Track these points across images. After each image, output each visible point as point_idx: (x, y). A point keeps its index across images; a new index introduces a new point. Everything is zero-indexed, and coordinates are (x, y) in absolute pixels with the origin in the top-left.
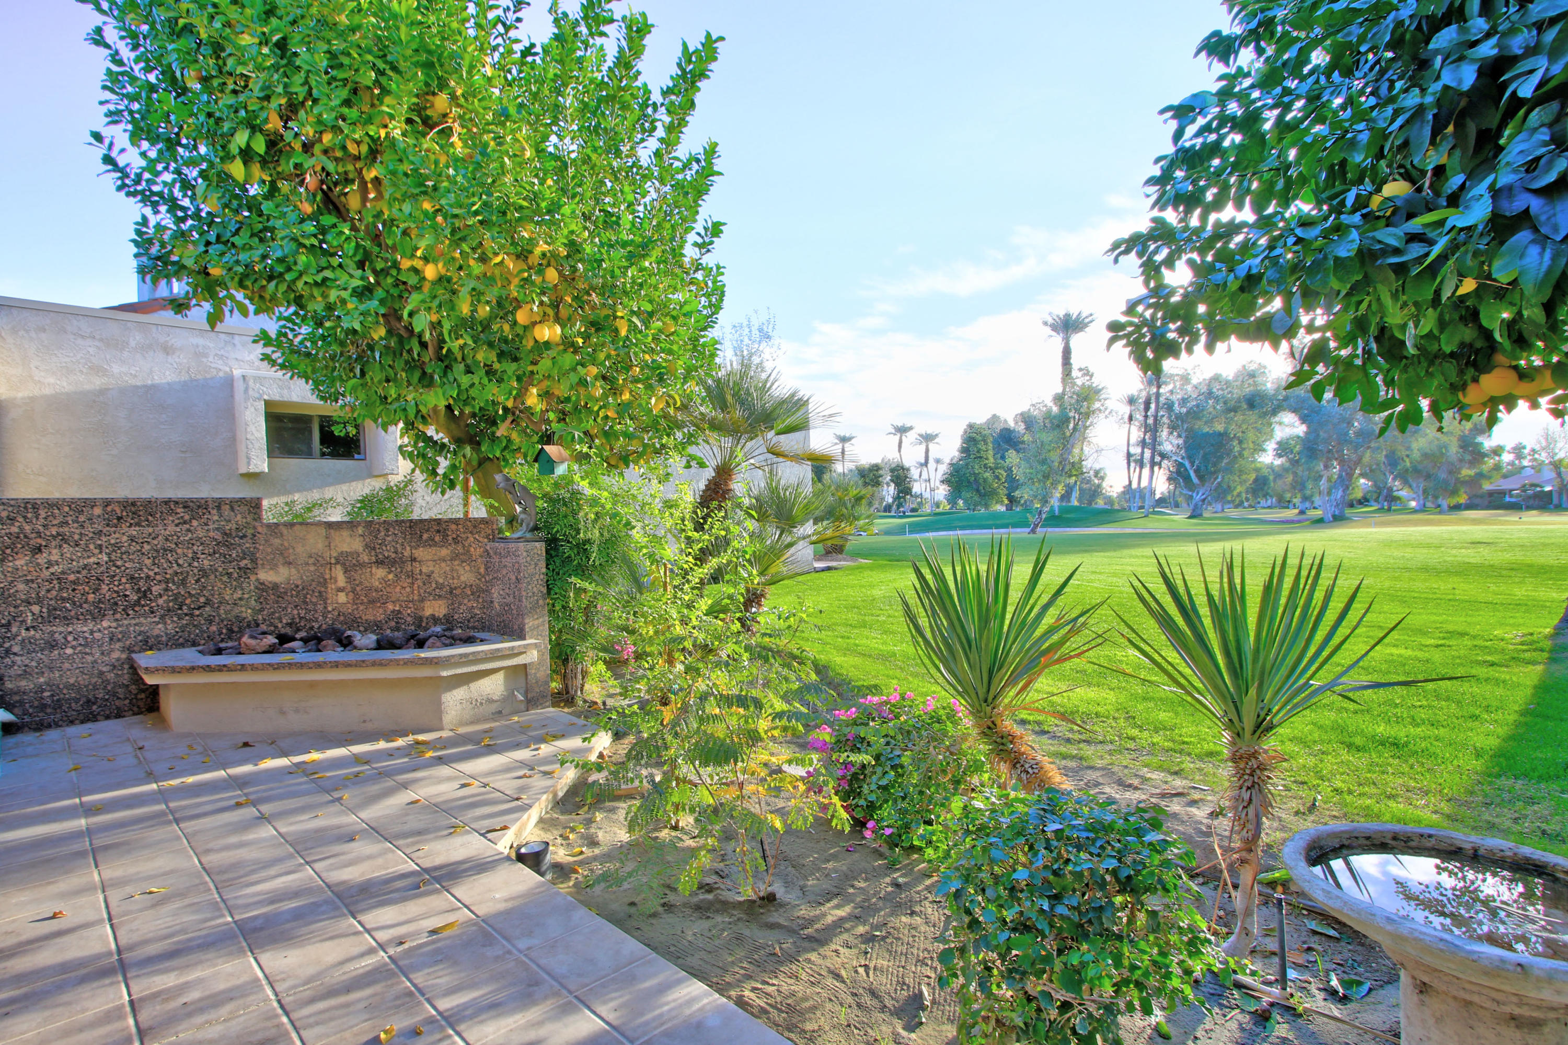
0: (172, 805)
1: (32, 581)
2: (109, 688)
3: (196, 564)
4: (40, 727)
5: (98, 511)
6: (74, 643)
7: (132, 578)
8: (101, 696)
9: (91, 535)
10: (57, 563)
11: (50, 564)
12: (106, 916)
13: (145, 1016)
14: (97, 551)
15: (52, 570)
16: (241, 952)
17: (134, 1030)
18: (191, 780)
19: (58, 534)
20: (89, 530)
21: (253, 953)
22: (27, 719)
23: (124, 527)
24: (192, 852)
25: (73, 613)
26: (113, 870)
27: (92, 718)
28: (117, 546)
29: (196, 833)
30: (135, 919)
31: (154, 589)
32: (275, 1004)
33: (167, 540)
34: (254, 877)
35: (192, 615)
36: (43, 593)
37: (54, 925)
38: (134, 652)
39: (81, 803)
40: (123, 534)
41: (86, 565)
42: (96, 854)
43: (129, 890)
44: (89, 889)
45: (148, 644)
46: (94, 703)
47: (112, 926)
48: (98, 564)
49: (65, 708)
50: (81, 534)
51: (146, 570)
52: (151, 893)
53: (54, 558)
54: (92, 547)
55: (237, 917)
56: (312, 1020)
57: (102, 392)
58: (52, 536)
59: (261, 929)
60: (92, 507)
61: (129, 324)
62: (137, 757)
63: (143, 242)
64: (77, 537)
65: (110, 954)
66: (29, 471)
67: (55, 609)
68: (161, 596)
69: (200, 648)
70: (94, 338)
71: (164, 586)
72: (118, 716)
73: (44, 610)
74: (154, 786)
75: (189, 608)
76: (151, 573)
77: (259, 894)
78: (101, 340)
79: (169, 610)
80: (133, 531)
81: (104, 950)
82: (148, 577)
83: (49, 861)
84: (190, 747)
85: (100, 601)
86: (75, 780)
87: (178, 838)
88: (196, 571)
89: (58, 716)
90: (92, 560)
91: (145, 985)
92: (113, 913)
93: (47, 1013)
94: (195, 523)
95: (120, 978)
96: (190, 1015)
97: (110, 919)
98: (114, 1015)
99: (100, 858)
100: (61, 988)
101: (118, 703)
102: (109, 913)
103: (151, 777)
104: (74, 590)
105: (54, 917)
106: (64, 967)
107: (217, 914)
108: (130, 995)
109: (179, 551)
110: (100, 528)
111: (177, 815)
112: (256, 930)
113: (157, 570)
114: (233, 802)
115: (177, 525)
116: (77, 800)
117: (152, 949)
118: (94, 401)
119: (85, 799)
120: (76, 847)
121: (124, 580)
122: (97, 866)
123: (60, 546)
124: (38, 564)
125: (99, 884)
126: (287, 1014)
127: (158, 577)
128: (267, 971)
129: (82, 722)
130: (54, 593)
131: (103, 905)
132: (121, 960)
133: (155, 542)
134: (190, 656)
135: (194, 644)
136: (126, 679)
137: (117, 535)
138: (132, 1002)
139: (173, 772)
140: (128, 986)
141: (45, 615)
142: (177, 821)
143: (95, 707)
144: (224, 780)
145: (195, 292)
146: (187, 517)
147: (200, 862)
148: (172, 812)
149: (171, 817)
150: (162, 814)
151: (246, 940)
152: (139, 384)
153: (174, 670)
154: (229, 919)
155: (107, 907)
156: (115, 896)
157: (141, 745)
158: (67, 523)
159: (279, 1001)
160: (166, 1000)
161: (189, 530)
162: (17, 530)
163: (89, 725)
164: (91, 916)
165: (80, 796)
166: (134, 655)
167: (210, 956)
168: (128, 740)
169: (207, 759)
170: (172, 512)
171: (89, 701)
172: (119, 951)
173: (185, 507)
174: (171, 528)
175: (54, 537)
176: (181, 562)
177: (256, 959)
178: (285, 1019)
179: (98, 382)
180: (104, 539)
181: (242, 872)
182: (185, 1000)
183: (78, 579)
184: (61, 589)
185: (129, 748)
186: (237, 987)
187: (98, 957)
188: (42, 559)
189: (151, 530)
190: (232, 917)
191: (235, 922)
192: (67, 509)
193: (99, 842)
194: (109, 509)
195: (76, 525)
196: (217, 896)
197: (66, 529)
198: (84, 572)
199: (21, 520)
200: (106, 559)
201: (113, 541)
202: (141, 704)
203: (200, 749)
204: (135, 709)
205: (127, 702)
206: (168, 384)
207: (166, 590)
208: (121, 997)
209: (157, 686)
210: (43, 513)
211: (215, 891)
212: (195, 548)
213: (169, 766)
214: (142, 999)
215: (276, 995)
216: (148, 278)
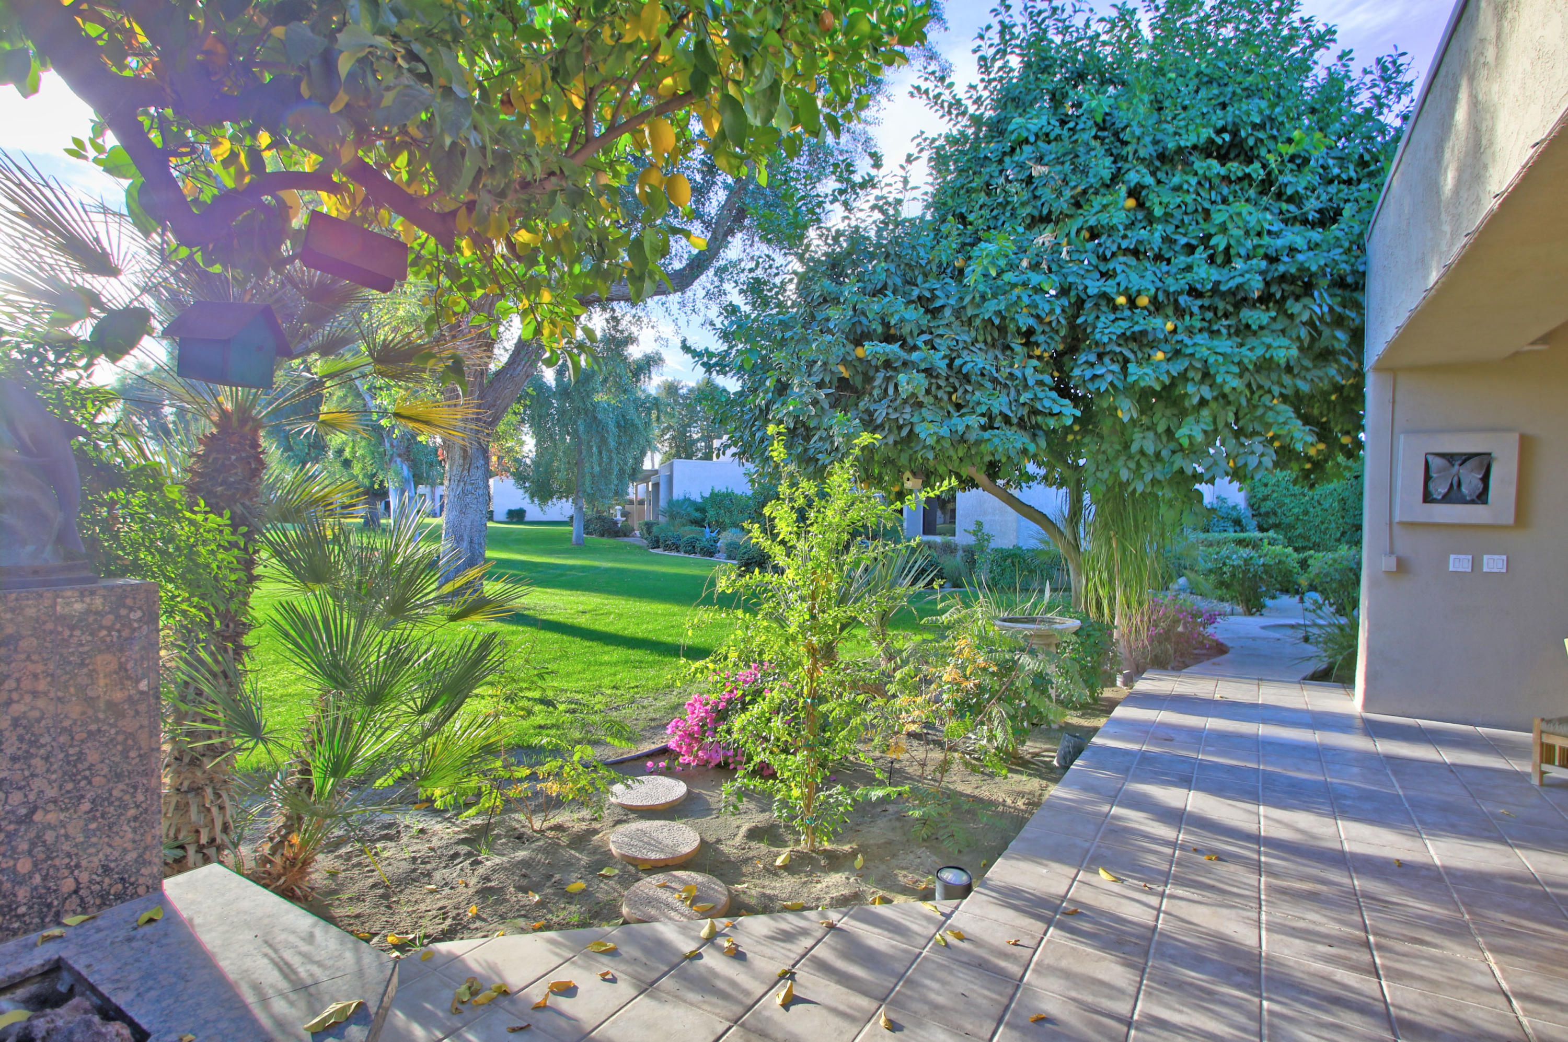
13: (1366, 959)
17: (1375, 953)
21: (1261, 954)
32: (1264, 909)
56: (1247, 888)
126: (1259, 899)
128: (1257, 933)
140: (1383, 995)
151: (1260, 969)
159: (1260, 909)
177: (1260, 947)
178: (1263, 897)
182: (1330, 950)
186: (1283, 934)
190: (1261, 1004)
191: (1261, 996)
215: (1259, 913)
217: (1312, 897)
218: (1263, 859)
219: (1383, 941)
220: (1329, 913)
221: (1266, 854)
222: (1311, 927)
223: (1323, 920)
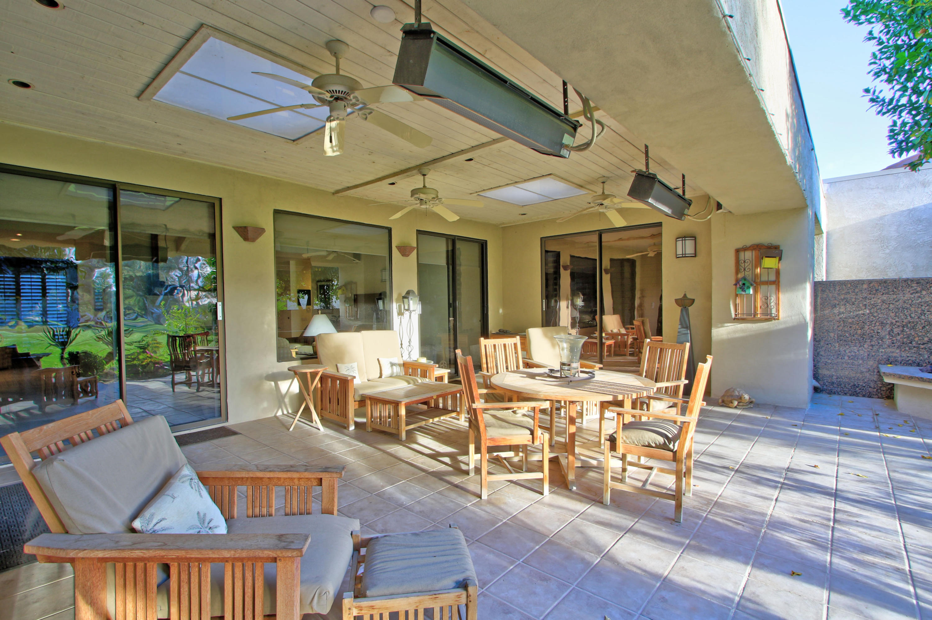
0: (884, 445)
1: (831, 321)
2: (866, 380)
3: (923, 317)
4: (831, 393)
5: (865, 286)
6: (849, 354)
7: (882, 323)
8: (861, 384)
9: (861, 299)
10: (843, 313)
11: (840, 313)
12: (835, 476)
13: (838, 516)
14: (864, 307)
15: (840, 316)
16: (894, 517)
17: (832, 518)
18: (900, 437)
19: (844, 298)
20: (860, 296)
21: (899, 521)
22: (825, 387)
23: (879, 296)
24: (886, 468)
25: (849, 339)
26: (843, 460)
27: (856, 394)
28: (874, 305)
29: (891, 461)
30: (847, 482)
31: (895, 330)
32: (902, 545)
33: (904, 302)
34: (916, 492)
35: (918, 348)
36: (835, 327)
37: (814, 470)
38: (880, 363)
39: (840, 430)
40: (878, 299)
41: (857, 315)
42: (840, 452)
43: (849, 470)
44: (833, 463)
45: (889, 361)
46: (857, 387)
47: (837, 480)
48: (863, 314)
49: (843, 386)
50: (856, 298)
51: (891, 319)
52: (858, 476)
53: (842, 310)
54: (861, 305)
55: (898, 503)
56: (920, 561)
57: (881, 218)
58: (841, 299)
59: (910, 514)
60: (862, 284)
61: (900, 175)
62: (873, 418)
63: (892, 135)
64: (853, 300)
65: (832, 489)
66: (841, 266)
67: (841, 336)
68: (899, 334)
69: (921, 368)
70: (878, 188)
71: (901, 329)
72: (870, 397)
73: (836, 336)
74: (878, 434)
75: (917, 343)
76: (894, 321)
77: (915, 500)
78: (882, 188)
79: (903, 343)
80: (885, 297)
81: (830, 486)
82: (892, 323)
83: (820, 447)
84: (905, 421)
85: (863, 334)
86: (840, 419)
87: (882, 460)
88: (923, 321)
89: (839, 389)
90: (860, 312)
91: (841, 506)
92: (839, 475)
93: (803, 496)
94: (924, 293)
95: (833, 499)
96: (858, 526)
97: (837, 477)
98: (827, 509)
99: (840, 454)
100: (810, 490)
101: (870, 389)
102: (837, 475)
103: (877, 429)
104: (850, 327)
105: (815, 466)
106: (813, 485)
107: (887, 497)
108: (835, 506)
109: (913, 309)
110: (865, 295)
111: (885, 450)
112: (906, 513)
113: (897, 319)
114: (920, 455)
115: (911, 294)
116: (838, 428)
117: (851, 496)
118: (877, 224)
119: (841, 428)
120: (832, 446)
121: (877, 324)
122: (838, 456)
123: (845, 305)
124: (834, 313)
125: (837, 463)
126: (907, 551)
127: (898, 324)
128: (904, 531)
129: (850, 395)
130: (841, 328)
131: (836, 471)
132: (835, 493)
133: (897, 303)
134: (914, 371)
135: (918, 365)
136: (875, 378)
137: (875, 299)
138: (835, 509)
139: (890, 430)
140: (835, 503)
141: (836, 338)
142: (884, 453)
143: (857, 389)
144: (920, 443)
145: (926, 154)
146: (919, 289)
147: (889, 474)
148: (883, 448)
149: (881, 450)
150: (877, 447)
151: (898, 514)
152: (904, 209)
153: (900, 377)
154: (894, 503)
155: (837, 473)
156: (842, 470)
157: (877, 413)
158: (849, 293)
159: (905, 545)
160: (850, 516)
161: (919, 297)
162: (825, 296)
163: (854, 397)
164: (829, 473)
165: (840, 426)
166: (880, 366)
167: (876, 511)
168: (872, 409)
169: (914, 430)
170: (909, 286)
171: (854, 385)
172: (836, 490)
173: (917, 283)
174: (908, 296)
175: (842, 300)
176: (913, 315)
177: (900, 524)
178: (904, 553)
179: (879, 213)
180: (868, 301)
181: (910, 487)
182: (857, 520)
183: (853, 321)
184: (844, 326)
185: (871, 413)
186: (885, 529)
187: (827, 488)
188: (836, 311)
189: (895, 296)
190: (895, 502)
191: (896, 505)
192: (849, 285)
193: (843, 447)
194: (871, 285)
195: (853, 294)
196: (891, 491)
197: (849, 296)
198: (856, 318)
199: (828, 291)
200: (868, 312)
201: (872, 303)
202: (883, 393)
203: (911, 424)
204: (879, 395)
205: (875, 390)
206: (924, 206)
207: (903, 331)
208: (831, 505)
209: (893, 384)
210: (837, 288)
211: (891, 488)
212: (923, 307)
213: (889, 427)
214: (839, 510)
215: (904, 542)
216: (896, 154)
217: (866, 549)
218: (911, 589)
219: (825, 522)
220: (855, 538)
221: (907, 593)
222: (868, 531)
223: (859, 535)
